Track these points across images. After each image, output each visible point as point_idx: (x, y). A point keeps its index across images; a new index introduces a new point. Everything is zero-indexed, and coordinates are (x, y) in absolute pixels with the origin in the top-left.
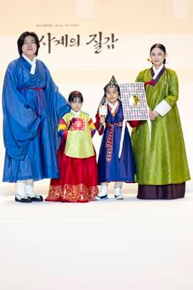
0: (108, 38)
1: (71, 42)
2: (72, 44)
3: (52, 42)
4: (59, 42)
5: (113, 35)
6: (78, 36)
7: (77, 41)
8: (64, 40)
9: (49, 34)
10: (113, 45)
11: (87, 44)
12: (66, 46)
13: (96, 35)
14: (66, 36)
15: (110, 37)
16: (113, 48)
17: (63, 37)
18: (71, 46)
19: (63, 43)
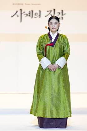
0: (59, 13)
1: (35, 15)
2: (36, 16)
3: (23, 15)
4: (27, 15)
5: (62, 11)
6: (40, 11)
7: (39, 14)
8: (31, 14)
9: (21, 10)
10: (62, 18)
11: (46, 16)
12: (32, 17)
13: (51, 11)
14: (32, 11)
15: (61, 12)
16: (62, 19)
17: (30, 12)
18: (35, 17)
19: (30, 15)
